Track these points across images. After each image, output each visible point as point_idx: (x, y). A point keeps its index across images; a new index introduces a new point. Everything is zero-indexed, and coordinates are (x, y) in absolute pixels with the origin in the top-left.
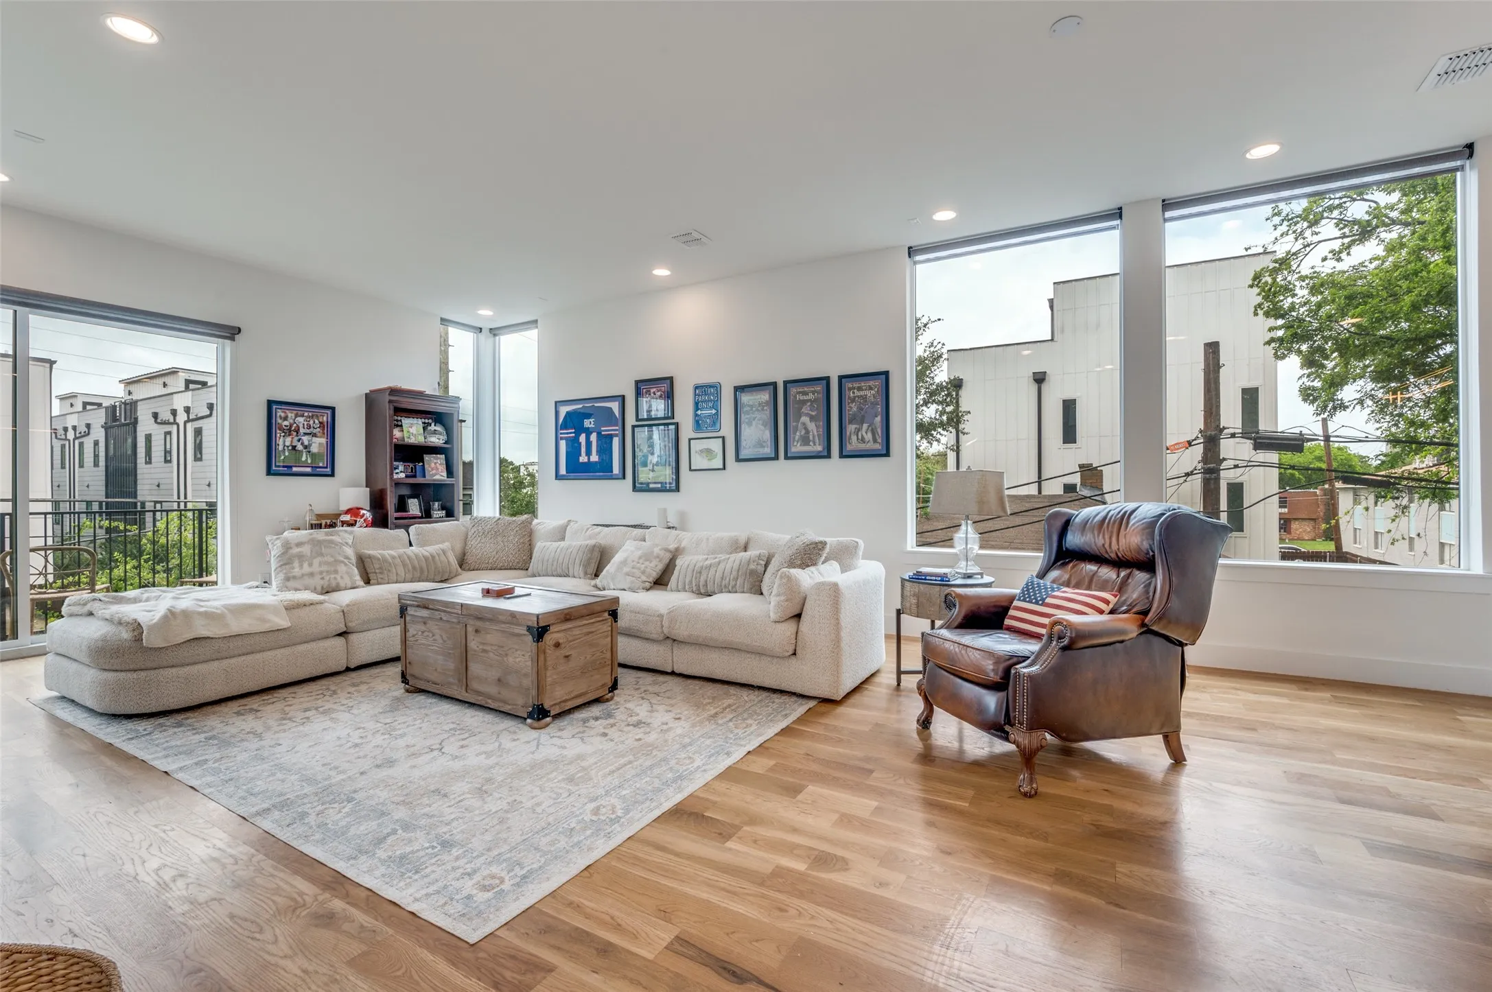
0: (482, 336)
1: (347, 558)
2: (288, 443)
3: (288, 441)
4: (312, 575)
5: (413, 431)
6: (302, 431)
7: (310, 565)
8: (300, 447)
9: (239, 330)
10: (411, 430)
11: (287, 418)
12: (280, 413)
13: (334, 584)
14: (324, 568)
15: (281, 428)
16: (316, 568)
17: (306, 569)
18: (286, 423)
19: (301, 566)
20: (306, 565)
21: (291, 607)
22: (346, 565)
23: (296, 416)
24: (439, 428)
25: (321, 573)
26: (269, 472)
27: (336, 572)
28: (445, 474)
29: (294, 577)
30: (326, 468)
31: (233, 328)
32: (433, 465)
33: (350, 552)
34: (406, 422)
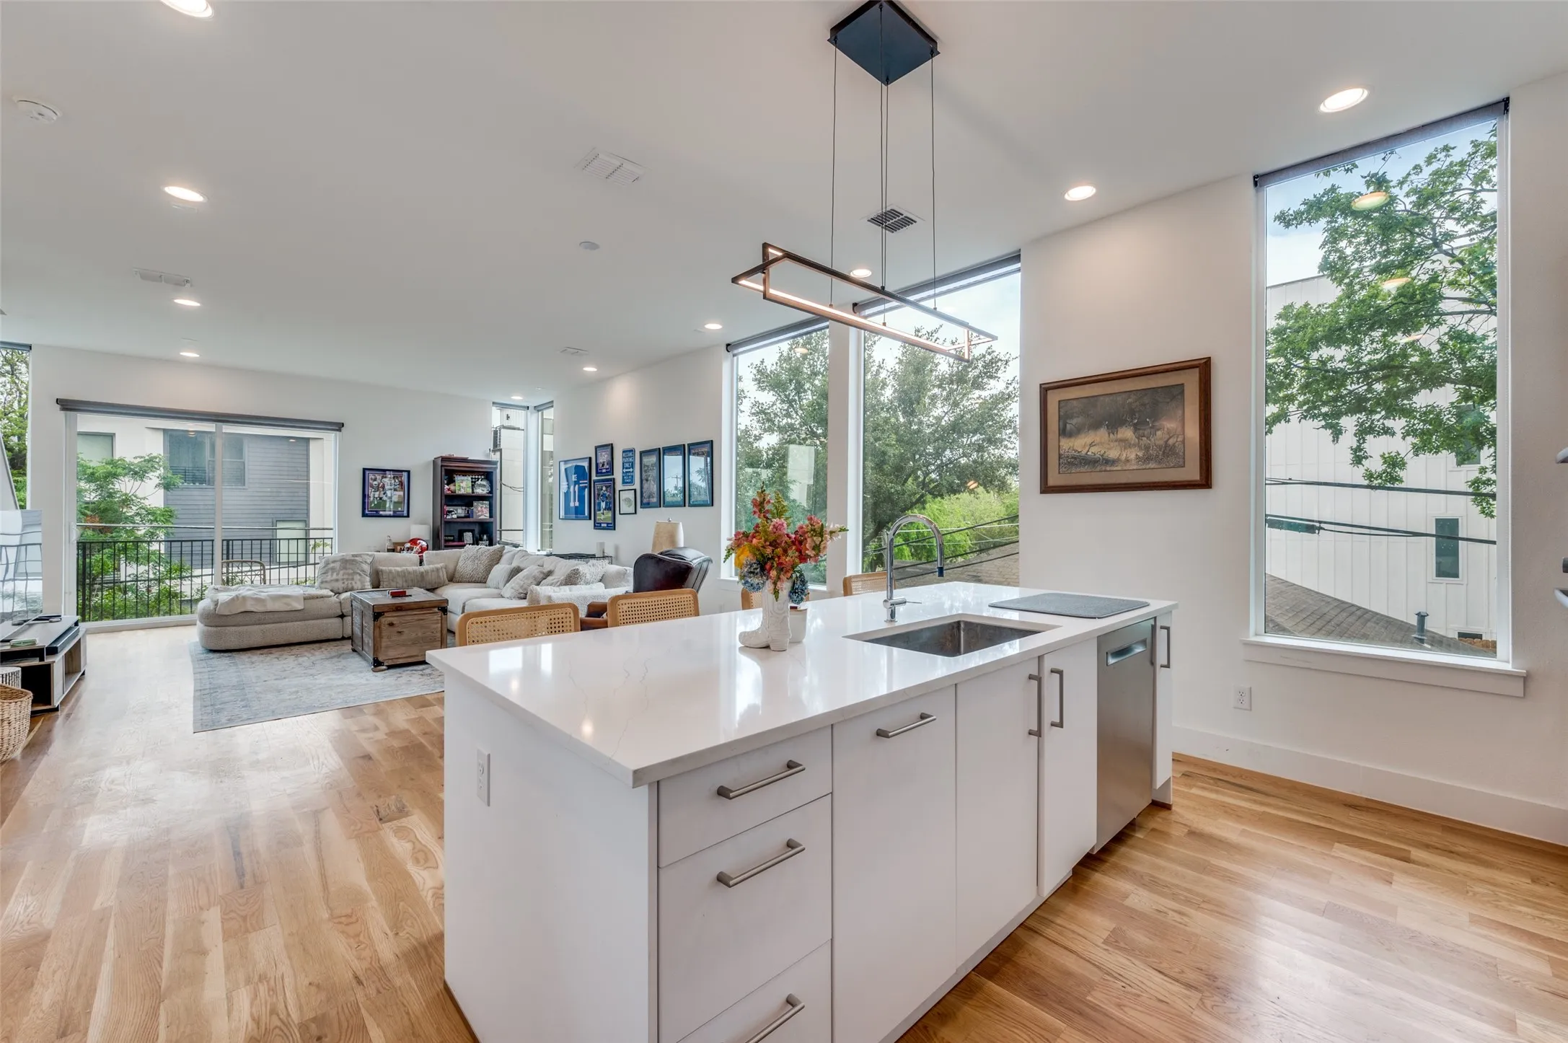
0: (529, 412)
1: (363, 571)
2: (376, 496)
3: (377, 494)
4: (337, 580)
5: (463, 485)
6: (387, 487)
7: (337, 574)
8: (385, 498)
9: (343, 425)
10: (462, 485)
11: (375, 480)
12: (371, 476)
13: (350, 586)
14: (346, 577)
15: (372, 487)
16: (340, 577)
17: (335, 576)
18: (375, 483)
19: (332, 575)
20: (335, 574)
21: (307, 598)
22: (360, 575)
23: (383, 477)
24: (484, 483)
25: (343, 579)
26: (364, 515)
27: (353, 579)
28: (488, 515)
29: (326, 582)
30: (402, 513)
31: (339, 423)
32: (479, 509)
33: (367, 568)
34: (458, 478)
